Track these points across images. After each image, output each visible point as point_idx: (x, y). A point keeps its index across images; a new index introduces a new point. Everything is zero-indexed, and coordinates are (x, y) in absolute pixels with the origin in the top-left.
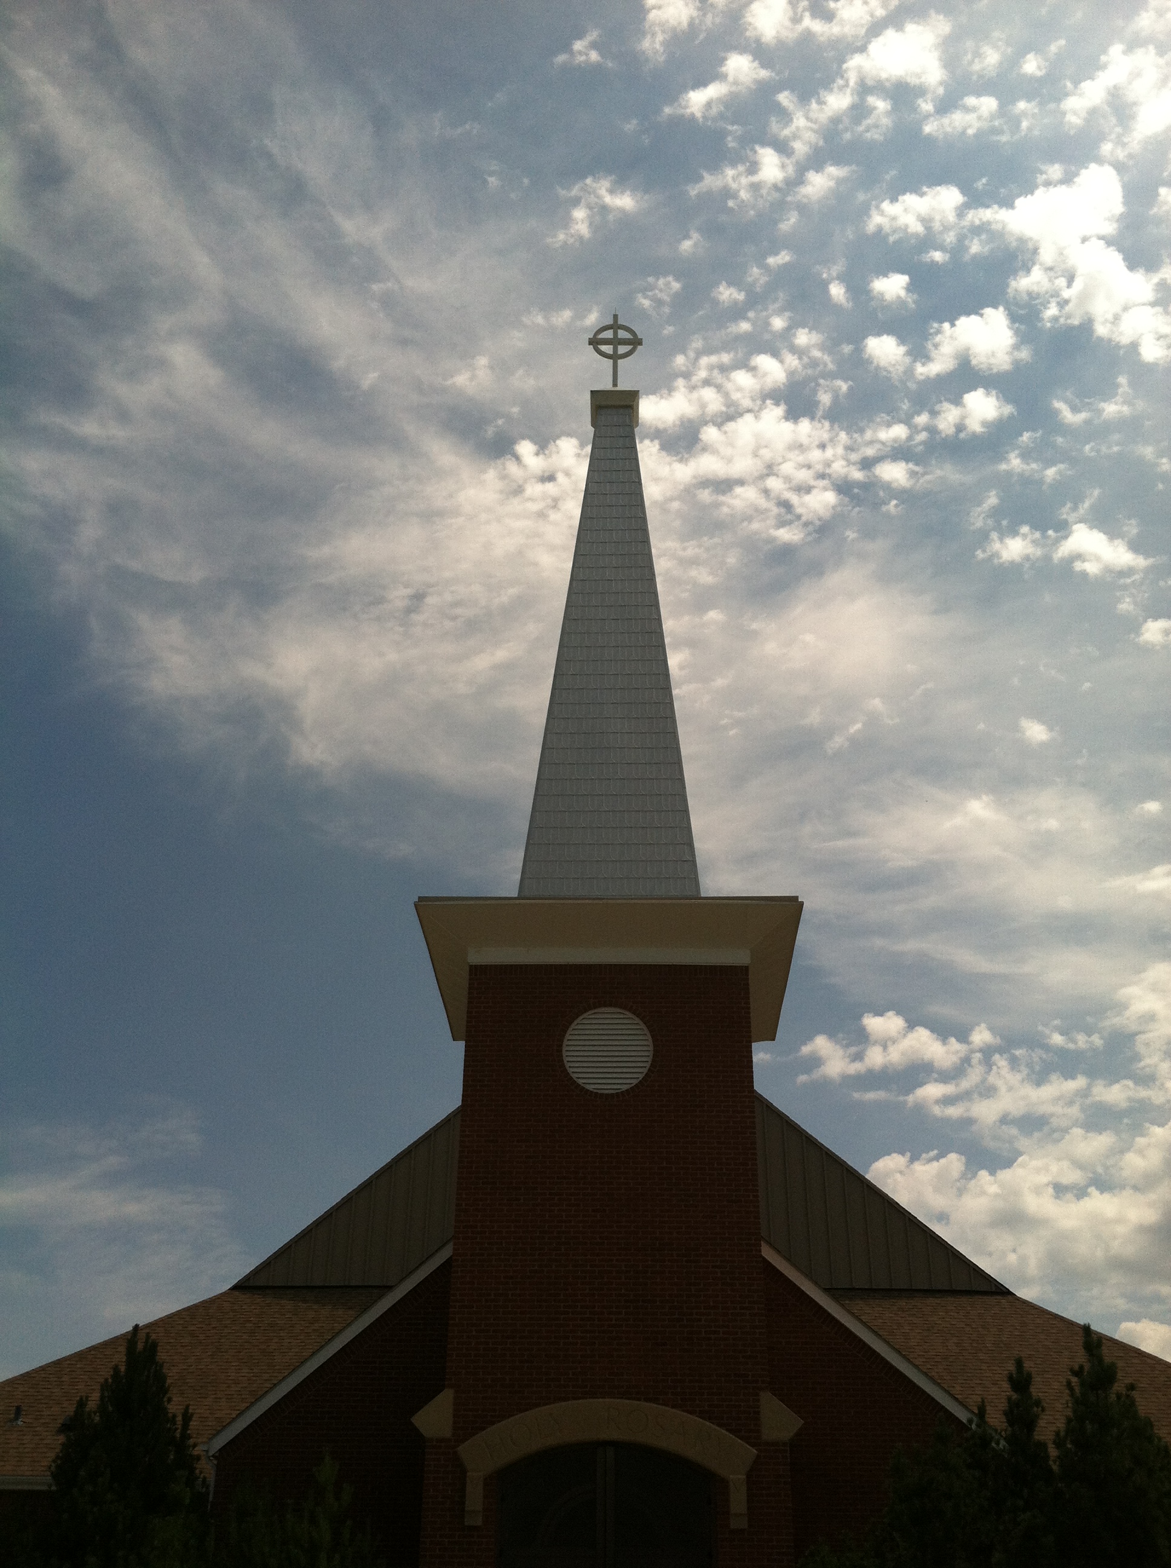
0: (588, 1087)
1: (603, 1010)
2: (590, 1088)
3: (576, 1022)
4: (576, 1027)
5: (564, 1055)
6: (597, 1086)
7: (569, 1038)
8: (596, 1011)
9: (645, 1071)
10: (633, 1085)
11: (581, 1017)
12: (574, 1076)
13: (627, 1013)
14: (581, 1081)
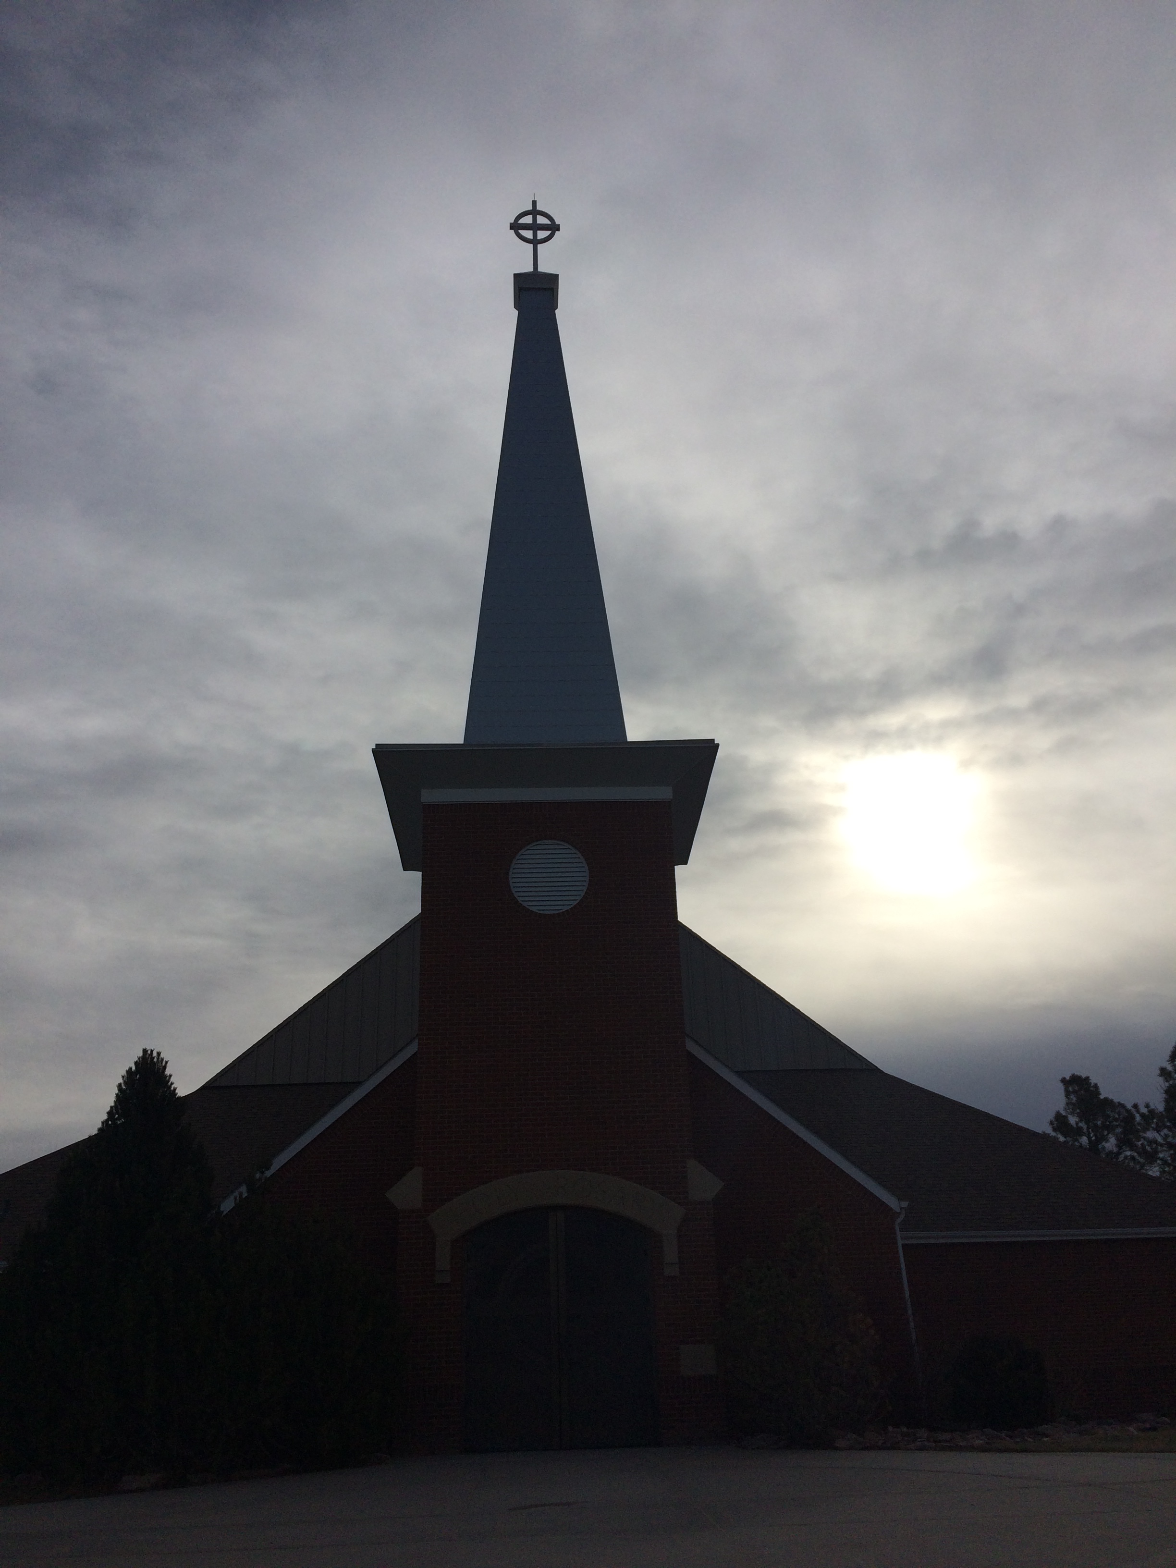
0: (532, 908)
1: (547, 842)
2: (534, 909)
3: (520, 853)
4: (521, 857)
5: (511, 882)
6: (541, 908)
7: (515, 867)
8: (539, 842)
9: (583, 894)
10: (572, 906)
11: (526, 849)
12: (520, 899)
13: (565, 844)
14: (525, 904)
